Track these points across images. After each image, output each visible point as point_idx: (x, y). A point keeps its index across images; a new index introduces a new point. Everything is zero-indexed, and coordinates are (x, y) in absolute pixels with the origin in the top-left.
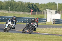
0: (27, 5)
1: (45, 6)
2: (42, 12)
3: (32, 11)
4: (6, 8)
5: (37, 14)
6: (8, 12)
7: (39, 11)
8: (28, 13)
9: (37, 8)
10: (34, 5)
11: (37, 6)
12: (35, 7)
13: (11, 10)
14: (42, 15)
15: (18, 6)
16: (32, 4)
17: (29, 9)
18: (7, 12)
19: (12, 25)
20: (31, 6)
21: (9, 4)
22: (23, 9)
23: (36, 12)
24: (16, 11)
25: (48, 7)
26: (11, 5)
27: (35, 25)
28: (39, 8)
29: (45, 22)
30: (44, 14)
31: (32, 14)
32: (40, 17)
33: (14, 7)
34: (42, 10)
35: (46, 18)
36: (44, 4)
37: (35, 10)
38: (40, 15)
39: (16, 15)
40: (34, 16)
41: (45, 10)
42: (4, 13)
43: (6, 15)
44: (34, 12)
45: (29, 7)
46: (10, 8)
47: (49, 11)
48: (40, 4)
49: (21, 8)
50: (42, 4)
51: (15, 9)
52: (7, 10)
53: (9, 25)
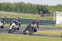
0: (36, 7)
1: (54, 8)
2: (52, 14)
3: (41, 12)
4: (15, 10)
5: (46, 16)
6: (18, 14)
7: (48, 13)
8: (37, 15)
9: (46, 10)
10: (44, 7)
11: (46, 7)
12: (44, 8)
13: (21, 12)
14: (51, 17)
15: (27, 8)
16: (42, 6)
17: (38, 11)
18: (16, 14)
19: (16, 26)
20: (41, 8)
21: (18, 6)
22: (32, 11)
23: (46, 14)
24: (25, 13)
25: (57, 9)
26: (20, 7)
27: (35, 27)
28: (48, 10)
29: (55, 24)
30: (53, 16)
31: (41, 16)
32: (50, 19)
33: (23, 9)
34: (51, 12)
35: (56, 20)
36: (54, 6)
37: (44, 12)
38: (49, 17)
39: (25, 17)
40: (43, 18)
41: (54, 12)
42: (13, 15)
43: (15, 17)
44: (44, 14)
45: (39, 9)
46: (19, 10)
47: (58, 13)
48: (49, 6)
49: (31, 10)
50: (51, 6)
51: (24, 11)
52: (16, 12)
53: (13, 26)
